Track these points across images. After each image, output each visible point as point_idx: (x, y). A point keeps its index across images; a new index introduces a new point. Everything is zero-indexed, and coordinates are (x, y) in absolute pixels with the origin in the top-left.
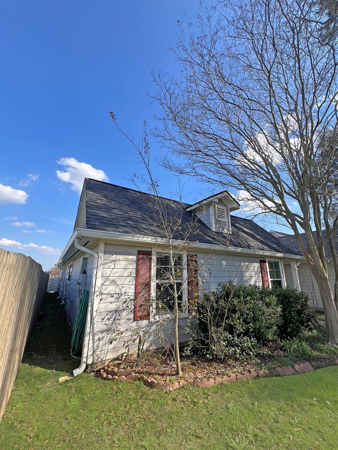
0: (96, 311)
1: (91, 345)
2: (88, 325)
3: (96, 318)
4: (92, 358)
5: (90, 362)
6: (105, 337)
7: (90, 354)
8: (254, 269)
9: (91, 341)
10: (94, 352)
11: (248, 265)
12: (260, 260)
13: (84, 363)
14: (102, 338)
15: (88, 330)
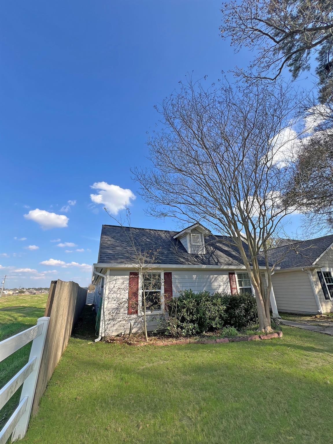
0: (106, 308)
1: (103, 327)
2: (102, 316)
3: (106, 312)
4: (104, 334)
5: (103, 335)
6: (111, 323)
7: (103, 331)
8: (222, 280)
9: (103, 324)
10: (105, 331)
11: (217, 277)
12: (229, 273)
13: (100, 336)
14: (110, 323)
15: (102, 319)
